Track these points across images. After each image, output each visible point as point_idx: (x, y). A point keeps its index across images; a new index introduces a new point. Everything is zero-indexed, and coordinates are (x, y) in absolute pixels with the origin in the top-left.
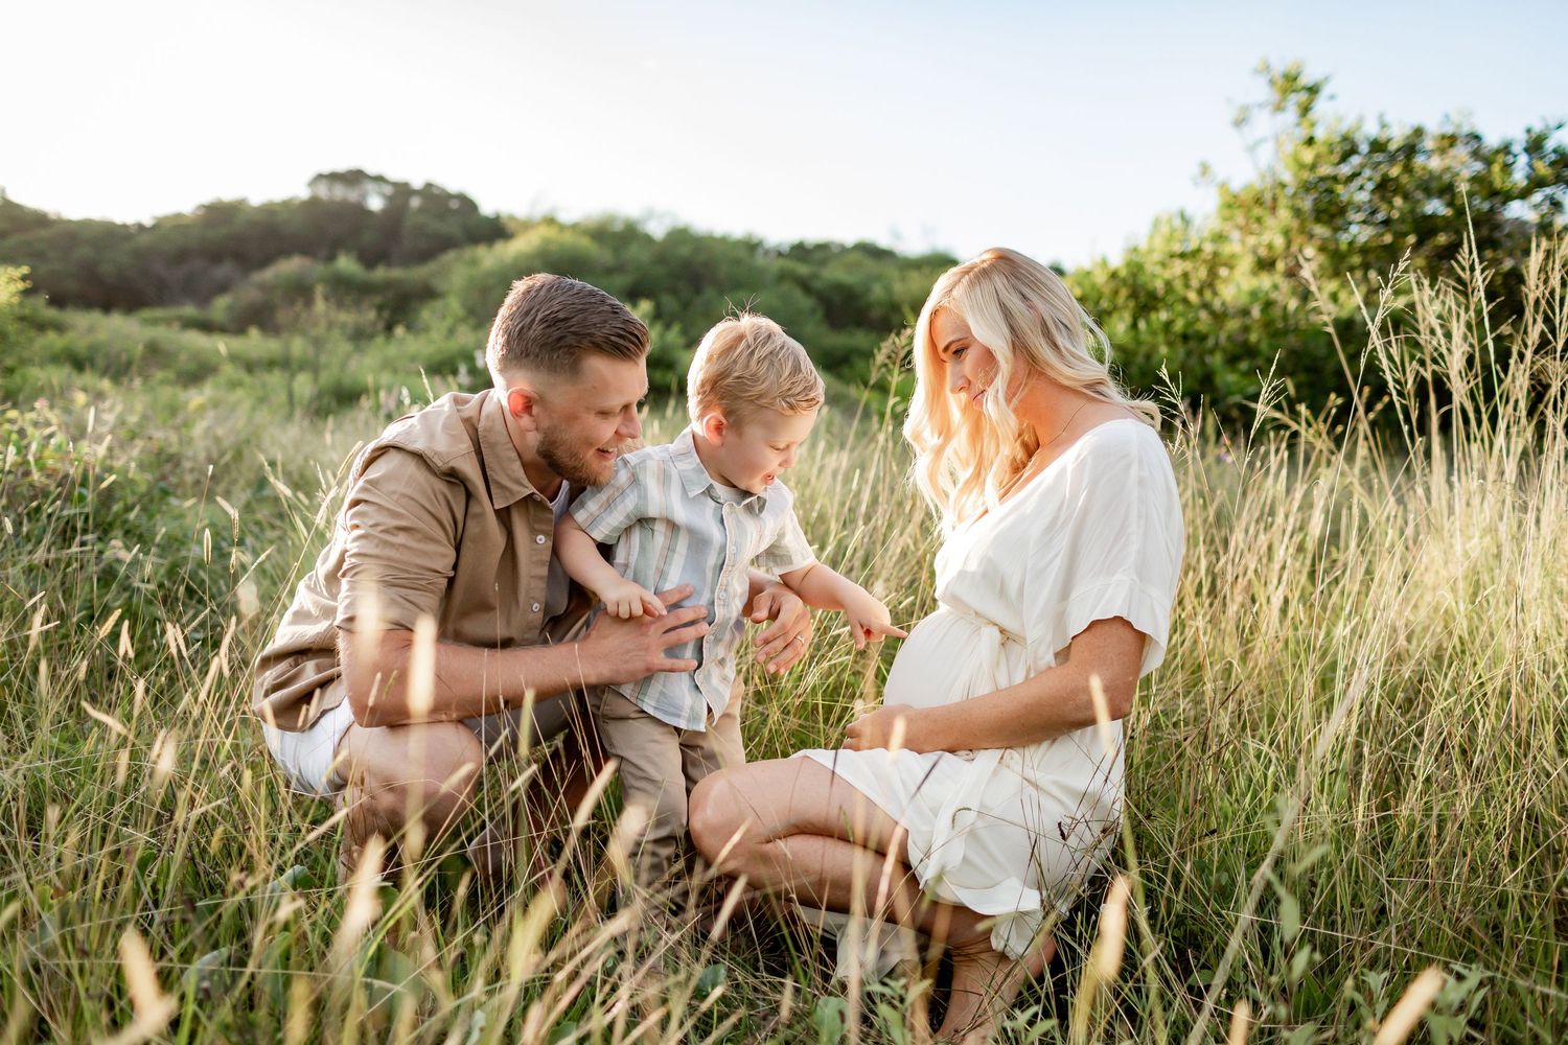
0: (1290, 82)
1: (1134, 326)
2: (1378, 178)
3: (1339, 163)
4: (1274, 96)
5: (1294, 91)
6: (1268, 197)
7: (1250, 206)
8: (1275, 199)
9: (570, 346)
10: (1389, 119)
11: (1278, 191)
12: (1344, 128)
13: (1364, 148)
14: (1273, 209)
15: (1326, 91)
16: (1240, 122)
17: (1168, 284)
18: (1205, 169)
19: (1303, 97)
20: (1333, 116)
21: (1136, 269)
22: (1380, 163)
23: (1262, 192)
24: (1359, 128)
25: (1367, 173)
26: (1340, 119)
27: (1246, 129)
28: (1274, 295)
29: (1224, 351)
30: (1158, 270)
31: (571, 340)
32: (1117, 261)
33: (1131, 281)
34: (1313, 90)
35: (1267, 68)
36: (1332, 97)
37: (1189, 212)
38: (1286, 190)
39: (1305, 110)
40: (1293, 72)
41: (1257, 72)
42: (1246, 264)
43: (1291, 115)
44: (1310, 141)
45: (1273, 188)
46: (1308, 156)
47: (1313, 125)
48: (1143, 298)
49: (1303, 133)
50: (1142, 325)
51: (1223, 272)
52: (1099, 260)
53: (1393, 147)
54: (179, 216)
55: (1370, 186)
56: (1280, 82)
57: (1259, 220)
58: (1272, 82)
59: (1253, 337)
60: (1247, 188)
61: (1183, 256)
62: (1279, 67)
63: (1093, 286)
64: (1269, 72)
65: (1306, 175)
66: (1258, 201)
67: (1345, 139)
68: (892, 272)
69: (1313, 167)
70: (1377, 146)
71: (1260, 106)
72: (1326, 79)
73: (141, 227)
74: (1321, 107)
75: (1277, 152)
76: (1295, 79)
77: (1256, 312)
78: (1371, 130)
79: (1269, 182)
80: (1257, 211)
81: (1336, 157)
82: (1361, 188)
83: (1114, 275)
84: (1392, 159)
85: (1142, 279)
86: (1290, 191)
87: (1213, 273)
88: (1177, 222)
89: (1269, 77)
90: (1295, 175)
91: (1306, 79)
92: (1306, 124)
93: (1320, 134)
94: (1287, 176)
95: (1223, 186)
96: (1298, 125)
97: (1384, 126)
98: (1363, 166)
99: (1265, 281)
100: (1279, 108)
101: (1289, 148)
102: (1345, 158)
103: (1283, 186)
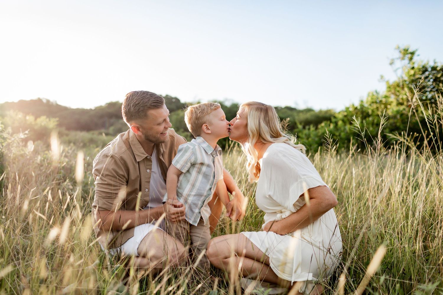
0: (406, 51)
1: (362, 122)
2: (434, 78)
3: (422, 74)
4: (401, 55)
5: (407, 54)
6: (401, 84)
7: (396, 88)
8: (403, 85)
9: (142, 110)
10: (437, 61)
11: (404, 83)
12: (423, 64)
13: (430, 69)
14: (403, 88)
15: (417, 53)
16: (391, 64)
17: (373, 111)
18: (382, 77)
19: (410, 56)
20: (419, 61)
21: (362, 106)
22: (435, 73)
23: (399, 83)
24: (428, 64)
25: (431, 76)
26: (422, 61)
27: (393, 65)
28: (404, 112)
29: (389, 128)
30: (370, 107)
31: (142, 109)
32: (357, 104)
33: (361, 110)
34: (413, 53)
35: (399, 48)
36: (418, 55)
37: (378, 90)
38: (406, 82)
39: (411, 59)
40: (406, 48)
41: (396, 49)
42: (395, 103)
43: (406, 61)
44: (413, 68)
45: (403, 82)
46: (412, 72)
47: (414, 63)
48: (365, 114)
49: (411, 66)
50: (364, 121)
51: (389, 107)
52: (352, 104)
53: (438, 69)
54: (101, 106)
55: (432, 80)
56: (403, 51)
57: (398, 91)
58: (400, 52)
59: (398, 124)
60: (395, 82)
61: (376, 102)
62: (402, 47)
63: (350, 112)
64: (399, 49)
65: (412, 78)
66: (398, 86)
67: (423, 67)
68: (295, 114)
69: (414, 75)
70: (434, 69)
71: (397, 59)
72: (417, 50)
73: (91, 110)
74: (415, 58)
75: (403, 71)
76: (407, 50)
77: (398, 117)
78: (432, 64)
79: (401, 80)
80: (398, 89)
81: (421, 73)
82: (429, 81)
83: (356, 108)
84: (438, 72)
85: (364, 109)
86: (407, 82)
87: (386, 107)
88: (375, 94)
89: (399, 50)
90: (409, 78)
91: (410, 50)
92: (411, 63)
93: (416, 66)
94: (406, 78)
95: (387, 82)
96: (409, 63)
97: (435, 63)
98: (429, 75)
99: (401, 108)
100: (403, 59)
101: (407, 70)
102: (424, 72)
103: (405, 81)
